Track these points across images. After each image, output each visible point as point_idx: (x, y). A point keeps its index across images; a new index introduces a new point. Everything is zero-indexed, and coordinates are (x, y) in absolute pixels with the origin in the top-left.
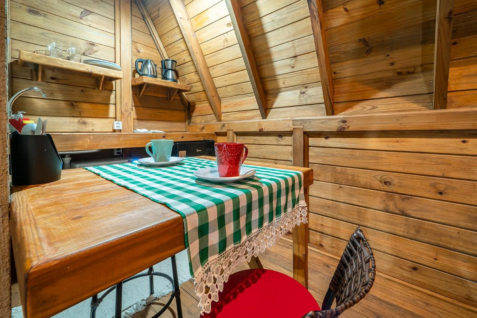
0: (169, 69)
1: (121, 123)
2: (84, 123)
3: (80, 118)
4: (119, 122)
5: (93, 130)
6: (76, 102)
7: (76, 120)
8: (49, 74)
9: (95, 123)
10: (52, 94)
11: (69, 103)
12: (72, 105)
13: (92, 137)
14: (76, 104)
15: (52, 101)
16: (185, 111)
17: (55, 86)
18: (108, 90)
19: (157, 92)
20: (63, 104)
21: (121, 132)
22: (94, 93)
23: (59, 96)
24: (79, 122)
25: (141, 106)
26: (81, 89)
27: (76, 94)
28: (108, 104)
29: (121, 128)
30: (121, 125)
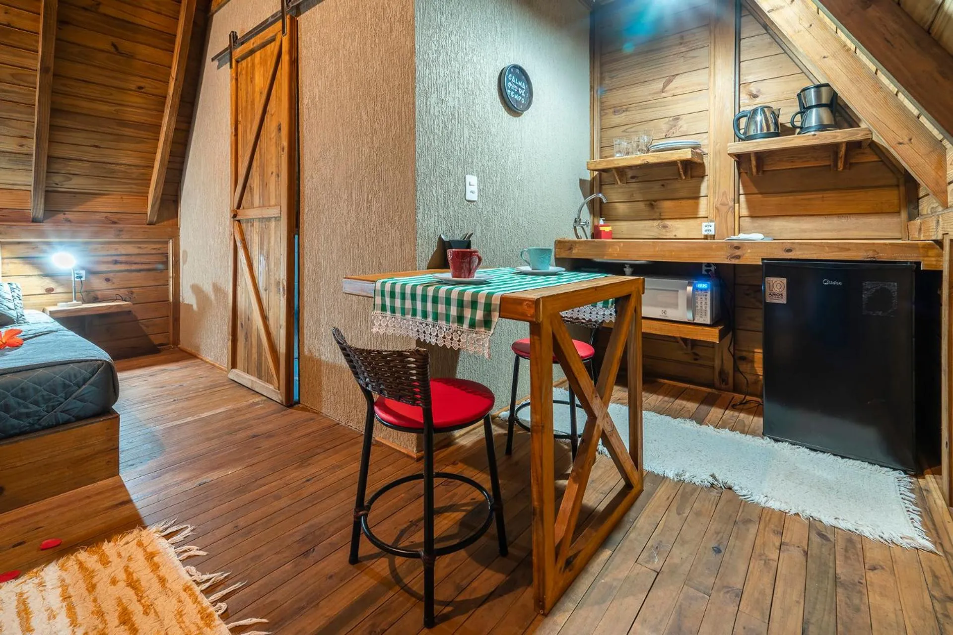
0: (811, 107)
1: (713, 224)
2: (665, 227)
3: (659, 221)
4: (710, 224)
5: (675, 236)
6: (655, 201)
7: (655, 223)
8: (630, 174)
9: (679, 226)
10: (632, 195)
11: (648, 203)
12: (652, 205)
13: (622, 245)
14: (655, 204)
15: (632, 204)
16: (898, 186)
17: (634, 185)
18: (699, 177)
19: (800, 158)
20: (642, 205)
21: (714, 239)
22: (677, 185)
23: (638, 197)
24: (659, 225)
25: (757, 192)
26: (661, 183)
27: (655, 190)
28: (697, 198)
29: (712, 233)
30: (712, 228)
